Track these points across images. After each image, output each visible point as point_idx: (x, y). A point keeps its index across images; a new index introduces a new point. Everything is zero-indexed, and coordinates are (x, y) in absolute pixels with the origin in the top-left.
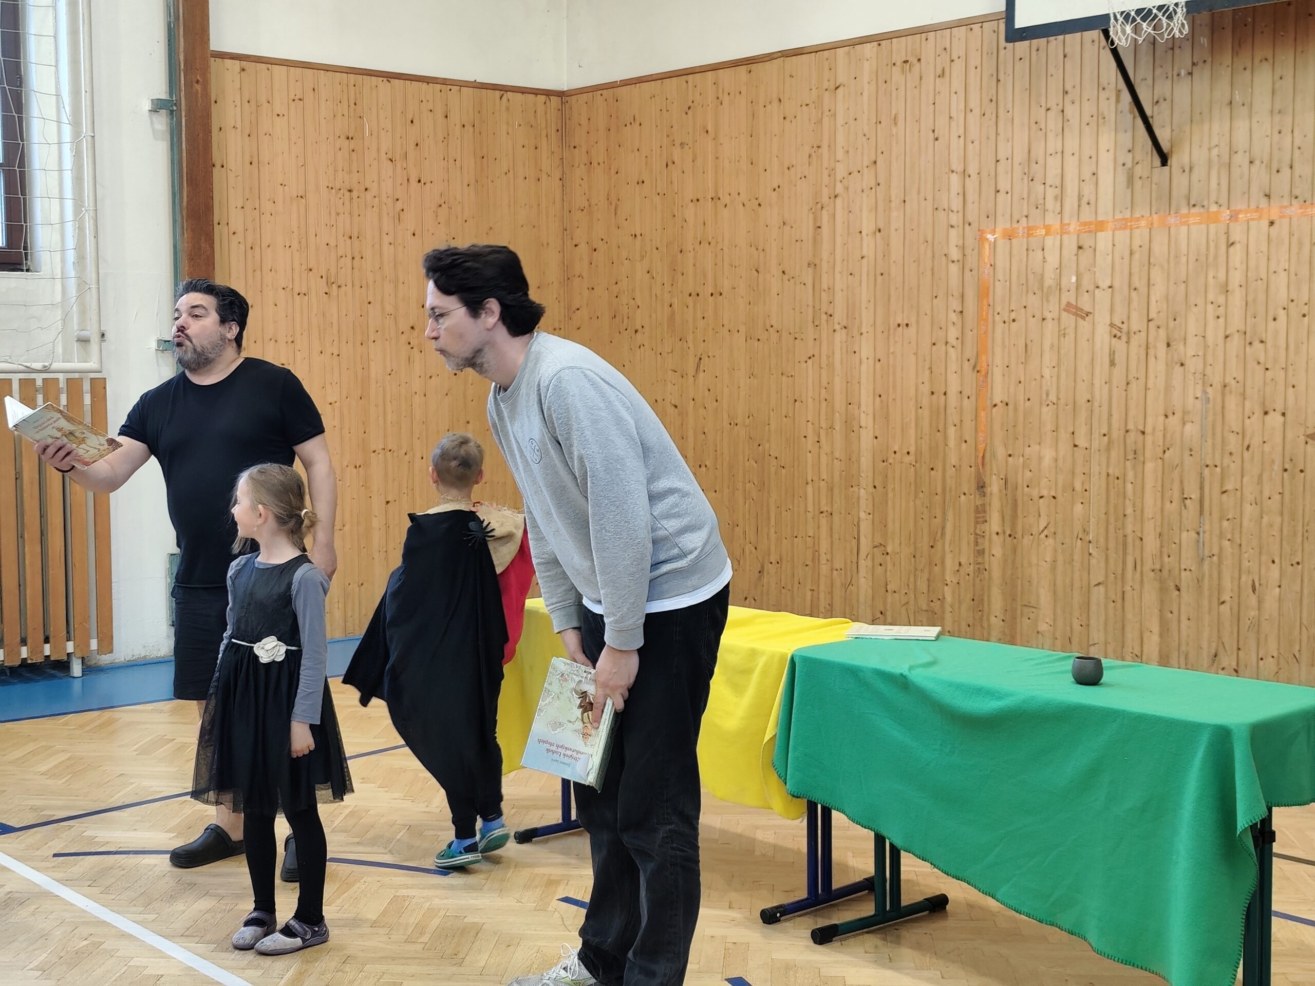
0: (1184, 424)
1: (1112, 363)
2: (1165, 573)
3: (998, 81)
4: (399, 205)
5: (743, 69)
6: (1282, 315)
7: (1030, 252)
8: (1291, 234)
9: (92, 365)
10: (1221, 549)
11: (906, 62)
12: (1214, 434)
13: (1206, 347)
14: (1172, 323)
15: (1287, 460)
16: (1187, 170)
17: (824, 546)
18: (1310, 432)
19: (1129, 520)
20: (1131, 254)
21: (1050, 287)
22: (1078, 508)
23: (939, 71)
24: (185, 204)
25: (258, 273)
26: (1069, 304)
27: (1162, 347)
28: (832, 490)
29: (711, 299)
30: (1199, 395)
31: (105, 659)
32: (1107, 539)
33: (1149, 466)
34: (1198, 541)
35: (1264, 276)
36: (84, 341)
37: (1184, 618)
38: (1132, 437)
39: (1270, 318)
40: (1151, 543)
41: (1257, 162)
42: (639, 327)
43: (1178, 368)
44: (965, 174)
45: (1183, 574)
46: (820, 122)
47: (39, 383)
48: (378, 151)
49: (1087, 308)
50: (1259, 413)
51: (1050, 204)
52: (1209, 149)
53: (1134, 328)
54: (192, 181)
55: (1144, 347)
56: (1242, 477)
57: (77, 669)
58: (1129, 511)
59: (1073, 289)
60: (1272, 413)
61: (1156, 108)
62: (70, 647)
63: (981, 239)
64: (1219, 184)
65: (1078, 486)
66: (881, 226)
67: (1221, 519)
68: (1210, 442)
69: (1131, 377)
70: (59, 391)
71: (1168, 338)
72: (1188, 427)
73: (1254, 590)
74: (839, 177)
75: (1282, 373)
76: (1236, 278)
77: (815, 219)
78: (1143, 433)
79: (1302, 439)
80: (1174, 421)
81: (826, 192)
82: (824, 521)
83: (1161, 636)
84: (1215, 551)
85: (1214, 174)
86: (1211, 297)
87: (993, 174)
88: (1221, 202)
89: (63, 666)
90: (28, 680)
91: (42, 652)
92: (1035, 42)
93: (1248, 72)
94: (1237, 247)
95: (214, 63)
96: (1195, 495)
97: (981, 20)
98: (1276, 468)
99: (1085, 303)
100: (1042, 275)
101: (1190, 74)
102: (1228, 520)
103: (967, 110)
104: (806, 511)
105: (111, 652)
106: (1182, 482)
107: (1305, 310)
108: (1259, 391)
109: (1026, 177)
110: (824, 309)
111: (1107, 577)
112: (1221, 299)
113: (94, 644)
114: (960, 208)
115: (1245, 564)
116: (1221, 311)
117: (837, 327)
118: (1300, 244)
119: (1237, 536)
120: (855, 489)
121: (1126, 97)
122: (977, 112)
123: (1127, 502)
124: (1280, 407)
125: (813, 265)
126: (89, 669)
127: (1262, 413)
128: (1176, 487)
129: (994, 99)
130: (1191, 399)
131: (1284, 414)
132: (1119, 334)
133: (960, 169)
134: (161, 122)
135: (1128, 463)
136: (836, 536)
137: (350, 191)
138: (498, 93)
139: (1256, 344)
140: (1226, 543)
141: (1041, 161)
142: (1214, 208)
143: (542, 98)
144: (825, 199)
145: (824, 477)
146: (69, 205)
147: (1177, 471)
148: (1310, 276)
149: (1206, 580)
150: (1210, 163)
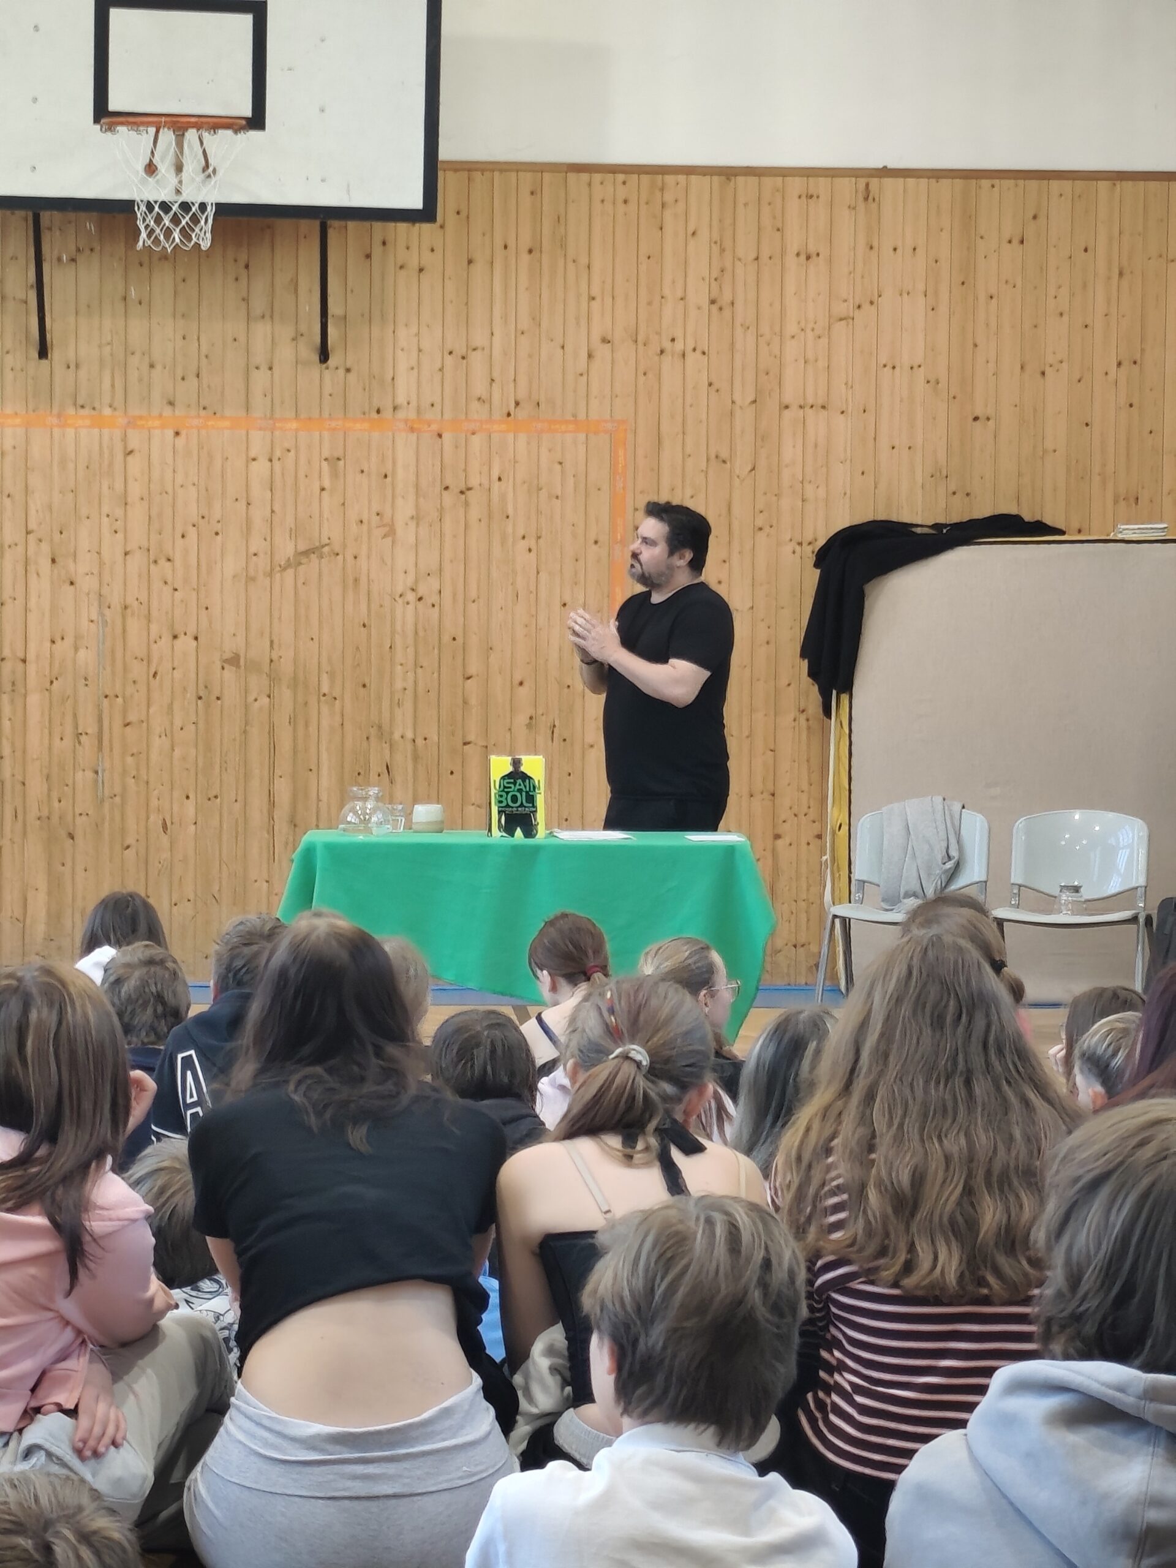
0: (76, 649)
2: (55, 819)
6: (192, 533)
8: (200, 447)
10: (124, 788)
12: (113, 660)
13: (101, 564)
14: (57, 536)
15: (201, 686)
16: (73, 366)
18: (227, 655)
19: (7, 762)
27: (45, 564)
30: (94, 617)
33: (34, 700)
34: (96, 781)
35: (170, 491)
37: (79, 869)
38: (7, 666)
39: (178, 535)
40: (36, 787)
41: (159, 367)
43: (66, 587)
45: (79, 819)
50: (167, 638)
52: (100, 347)
53: (8, 540)
55: (22, 562)
56: (148, 707)
58: (6, 752)
60: (182, 637)
61: (30, 292)
64: (113, 386)
67: (124, 754)
68: (109, 669)
71: (53, 554)
72: (82, 653)
73: (165, 830)
75: (194, 594)
78: (24, 661)
79: (218, 664)
80: (63, 648)
83: (49, 893)
84: (117, 789)
85: (107, 374)
86: (106, 509)
88: (115, 405)
93: (146, 268)
94: (136, 455)
96: (92, 729)
98: (188, 695)
101: (73, 260)
102: (133, 755)
106: (75, 715)
107: (218, 527)
108: (167, 613)
112: (119, 512)
115: (154, 803)
116: (119, 525)
118: (211, 458)
119: (143, 772)
124: (192, 630)
127: (171, 638)
128: (69, 719)
130: (85, 622)
131: (196, 638)
139: (162, 562)
140: (131, 782)
142: (107, 411)
147: (68, 704)
148: (223, 493)
149: (107, 824)
150: (101, 361)
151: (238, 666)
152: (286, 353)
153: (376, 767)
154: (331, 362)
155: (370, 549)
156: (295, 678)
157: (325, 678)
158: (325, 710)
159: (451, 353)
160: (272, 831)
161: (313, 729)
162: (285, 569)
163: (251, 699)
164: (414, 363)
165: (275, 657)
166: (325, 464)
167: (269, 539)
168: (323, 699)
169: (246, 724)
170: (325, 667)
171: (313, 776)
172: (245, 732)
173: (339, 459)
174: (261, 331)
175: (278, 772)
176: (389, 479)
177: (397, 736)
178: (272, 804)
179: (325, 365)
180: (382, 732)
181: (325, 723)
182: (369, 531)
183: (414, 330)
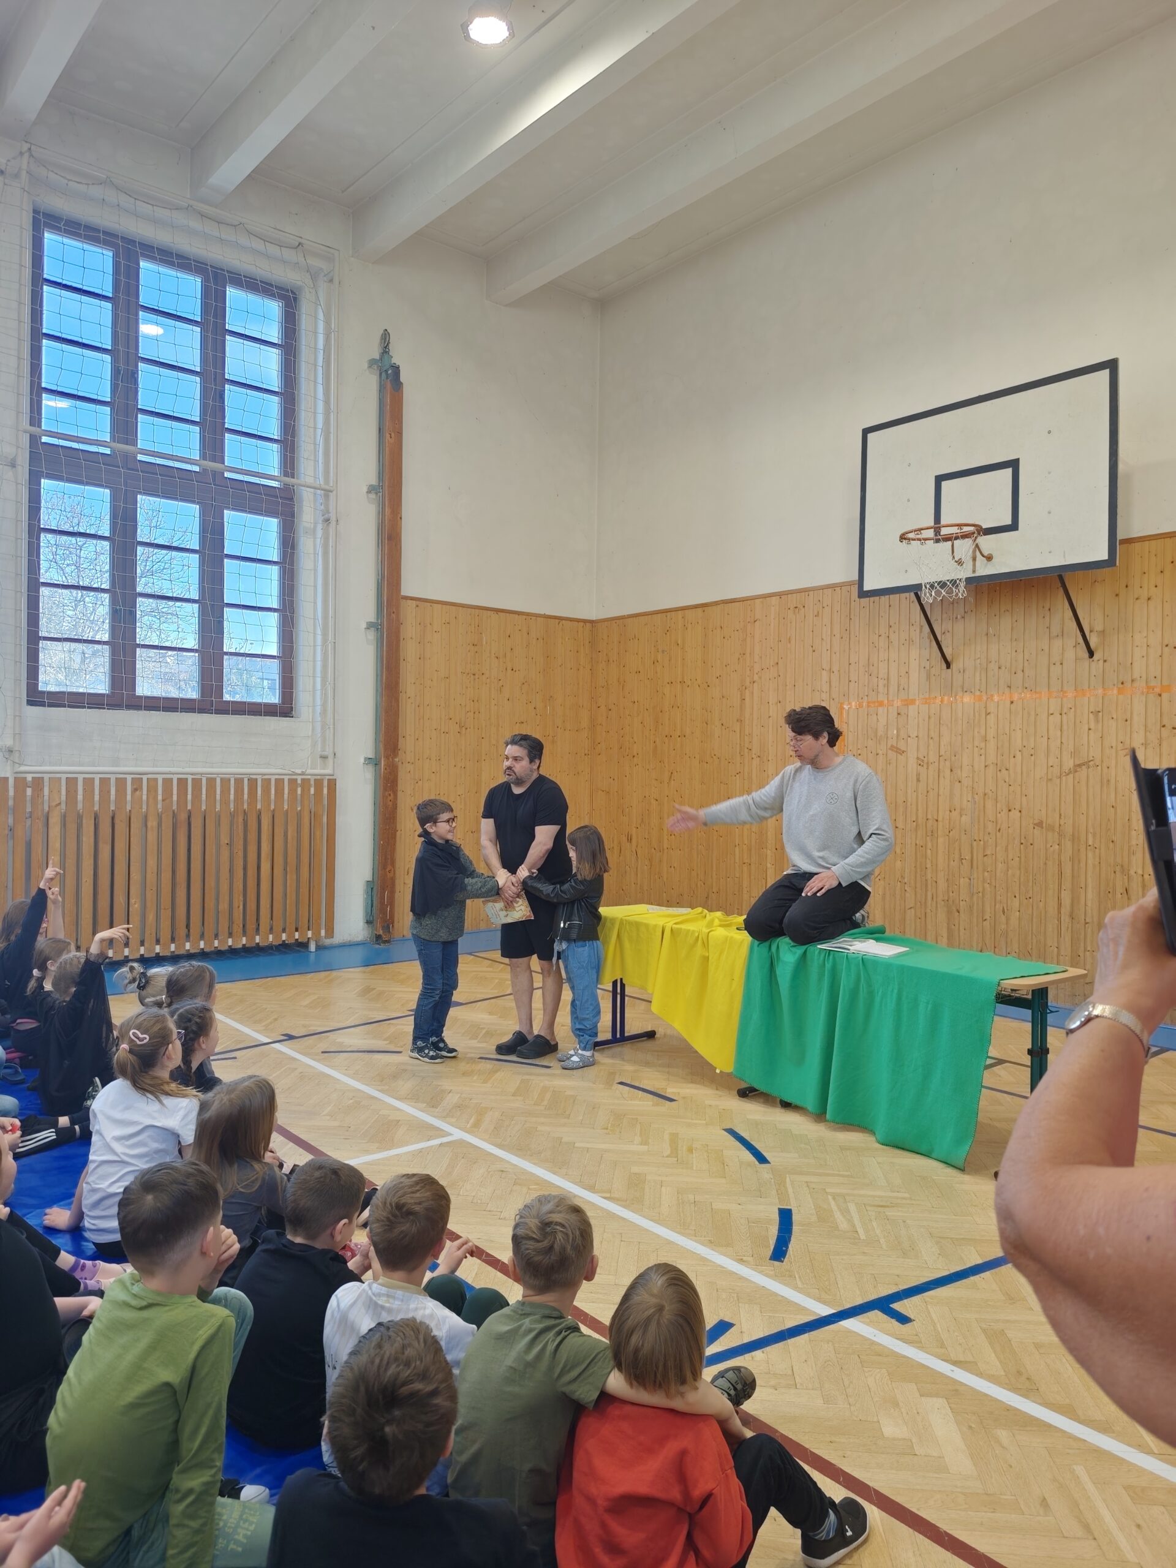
0: (961, 816)
1: (918, 780)
2: (951, 902)
3: (850, 619)
4: (501, 683)
5: (700, 610)
6: (1019, 755)
7: (869, 716)
8: (1024, 709)
9: (328, 771)
10: (984, 889)
11: (796, 607)
12: (979, 822)
13: (974, 771)
14: (953, 758)
15: (1023, 837)
16: (962, 671)
17: (745, 883)
18: (1036, 822)
19: (929, 871)
20: (929, 717)
21: (881, 736)
22: (898, 864)
23: (816, 613)
24: (384, 681)
25: (422, 720)
26: (892, 746)
27: (948, 772)
28: (750, 850)
29: (678, 739)
30: (970, 799)
31: (328, 942)
32: (916, 883)
33: (941, 840)
34: (970, 884)
35: (1008, 734)
36: (324, 758)
37: (962, 929)
38: (930, 823)
39: (1012, 756)
40: (942, 885)
41: (1003, 668)
42: (635, 754)
43: (957, 783)
44: (831, 671)
45: (961, 902)
46: (745, 640)
47: (299, 782)
48: (490, 653)
49: (903, 749)
50: (1005, 810)
51: (881, 689)
52: (975, 660)
53: (931, 760)
54: (389, 669)
55: (937, 771)
56: (996, 847)
57: (312, 947)
58: (929, 866)
59: (895, 738)
60: (1013, 810)
61: (943, 636)
62: (310, 934)
63: (842, 708)
64: (980, 680)
65: (898, 851)
66: (781, 700)
67: (984, 870)
68: (976, 827)
69: (929, 789)
70: (310, 786)
71: (951, 767)
72: (964, 817)
73: (1004, 913)
74: (756, 671)
75: (1019, 788)
76: (991, 733)
77: (741, 695)
78: (937, 821)
79: (1032, 826)
80: (955, 814)
81: (748, 680)
82: (745, 868)
83: (948, 939)
84: (981, 889)
85: (978, 674)
86: (976, 743)
87: (847, 671)
88: (982, 690)
89: (304, 945)
90: (285, 953)
91: (294, 936)
92: (872, 599)
93: (997, 617)
94: (992, 715)
95: (403, 602)
96: (968, 857)
97: (841, 585)
98: (1016, 842)
99: (902, 745)
100: (877, 729)
101: (963, 617)
102: (988, 872)
103: (833, 635)
104: (735, 862)
105: (333, 937)
106: (960, 850)
107: (1032, 752)
108: (1005, 798)
109: (867, 674)
110: (746, 746)
111: (916, 904)
112: (983, 745)
113: (323, 933)
114: (828, 691)
115: (998, 898)
116: (983, 751)
117: (754, 756)
118: (1029, 714)
119: (993, 881)
120: (765, 850)
121: (927, 629)
122: (838, 636)
123: (928, 860)
124: (1018, 807)
125: (740, 721)
126: (319, 948)
127: (1008, 810)
128: (957, 852)
129: (848, 629)
130: (965, 802)
131: (1020, 811)
132: (922, 764)
133: (828, 668)
134: (372, 635)
135: (928, 838)
136: (752, 877)
137: (474, 675)
138: (557, 621)
139: (1004, 771)
140: (987, 886)
141: (876, 665)
142: (978, 693)
143: (582, 624)
144: (747, 684)
145: (746, 842)
146: (319, 680)
147: (957, 843)
148: (1035, 732)
149: (975, 907)
150: (975, 667)
151: (1042, 828)
152: (1070, 654)
153: (1120, 889)
154: (1096, 657)
155: (1117, 763)
156: (1073, 835)
157: (1090, 836)
158: (1090, 855)
159: (1167, 646)
160: (1059, 920)
161: (1083, 865)
162: (1068, 774)
163: (1049, 846)
164: (1145, 654)
165: (1062, 823)
166: (1091, 715)
167: (1059, 757)
168: (1088, 848)
169: (1046, 859)
170: (1091, 830)
171: (1082, 891)
172: (1045, 864)
173: (1099, 712)
174: (1057, 643)
175: (1063, 887)
176: (1129, 722)
177: (1132, 872)
178: (1060, 905)
179: (1091, 660)
180: (1125, 870)
181: (1090, 862)
182: (1117, 752)
183: (1145, 635)
